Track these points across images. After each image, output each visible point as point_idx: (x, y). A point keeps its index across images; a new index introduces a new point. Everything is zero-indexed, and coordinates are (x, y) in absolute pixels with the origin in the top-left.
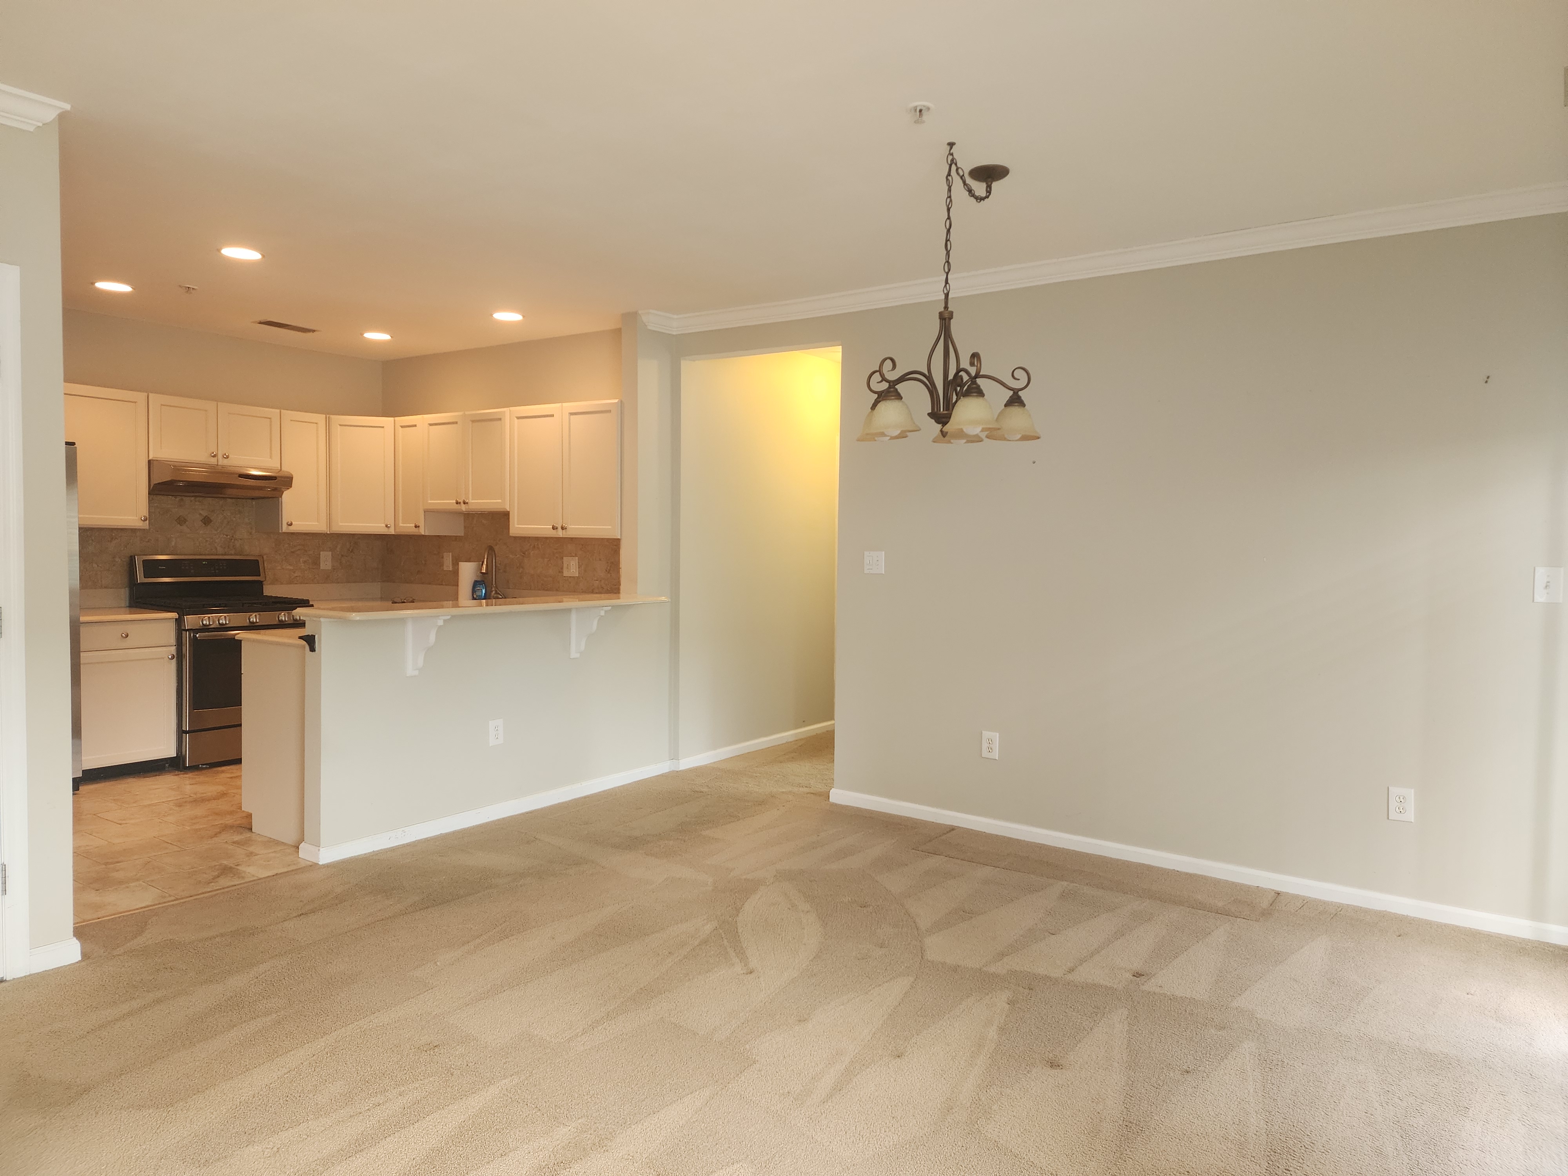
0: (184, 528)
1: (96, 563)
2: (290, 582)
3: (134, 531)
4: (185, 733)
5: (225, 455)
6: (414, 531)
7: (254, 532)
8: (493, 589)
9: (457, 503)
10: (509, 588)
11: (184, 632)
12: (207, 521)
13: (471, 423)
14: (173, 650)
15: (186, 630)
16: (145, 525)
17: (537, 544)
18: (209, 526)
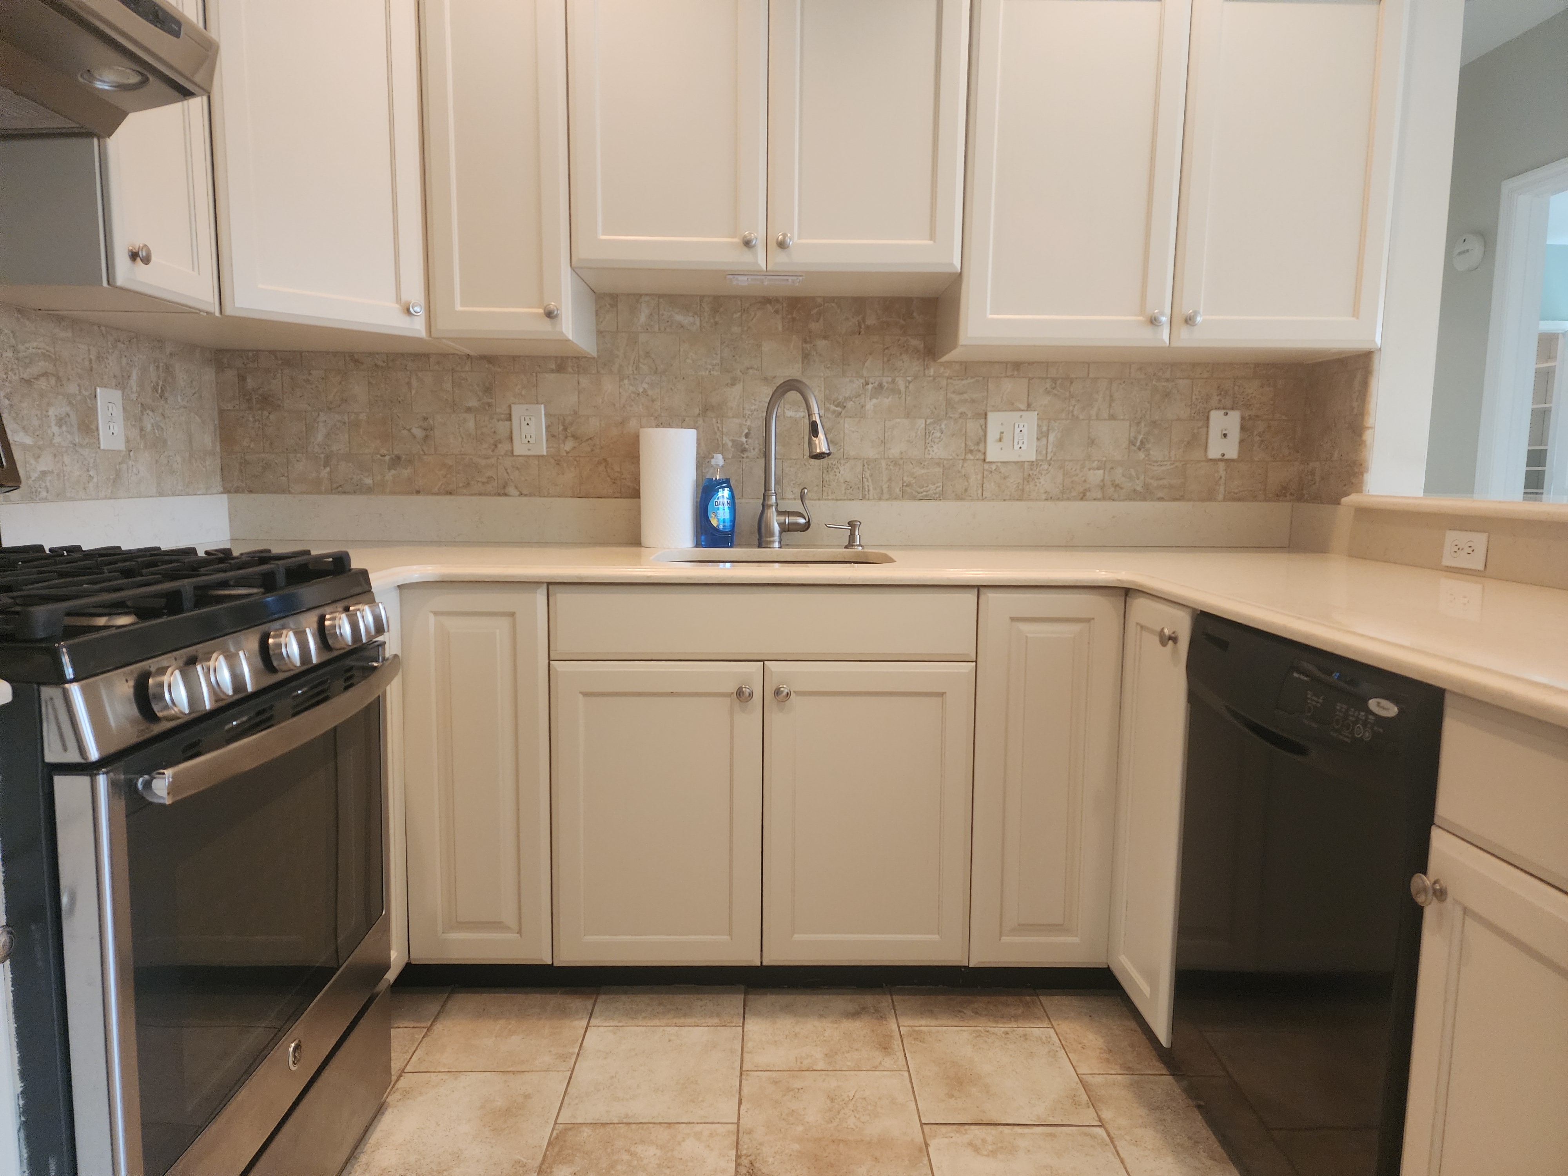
9: (743, 247)
17: (890, 379)
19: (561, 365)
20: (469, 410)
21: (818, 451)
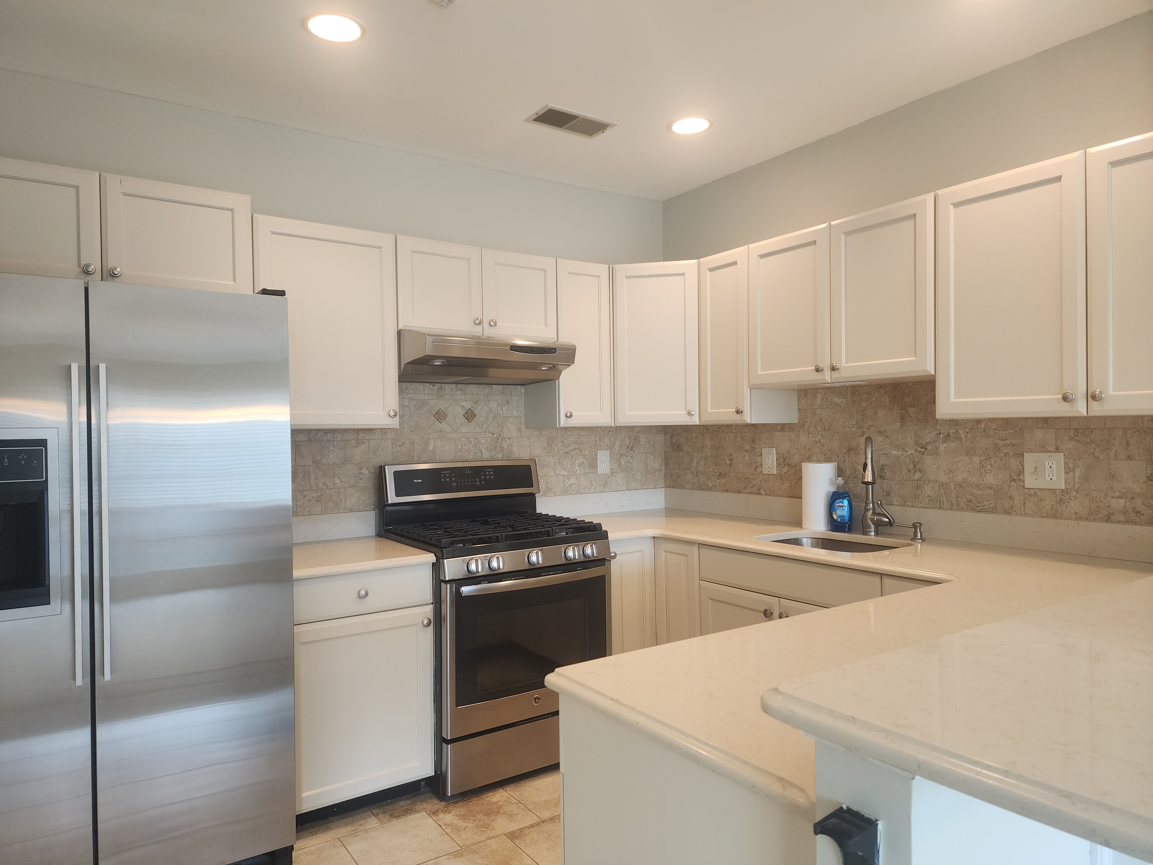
0: (444, 426)
1: (338, 478)
3: (384, 431)
4: (446, 743)
5: (492, 320)
7: (523, 427)
9: (817, 371)
10: (892, 505)
11: (443, 585)
12: (470, 416)
13: (843, 236)
14: (429, 610)
15: (446, 582)
17: (954, 431)
18: (472, 423)
19: (783, 427)
20: (746, 451)
21: (866, 480)
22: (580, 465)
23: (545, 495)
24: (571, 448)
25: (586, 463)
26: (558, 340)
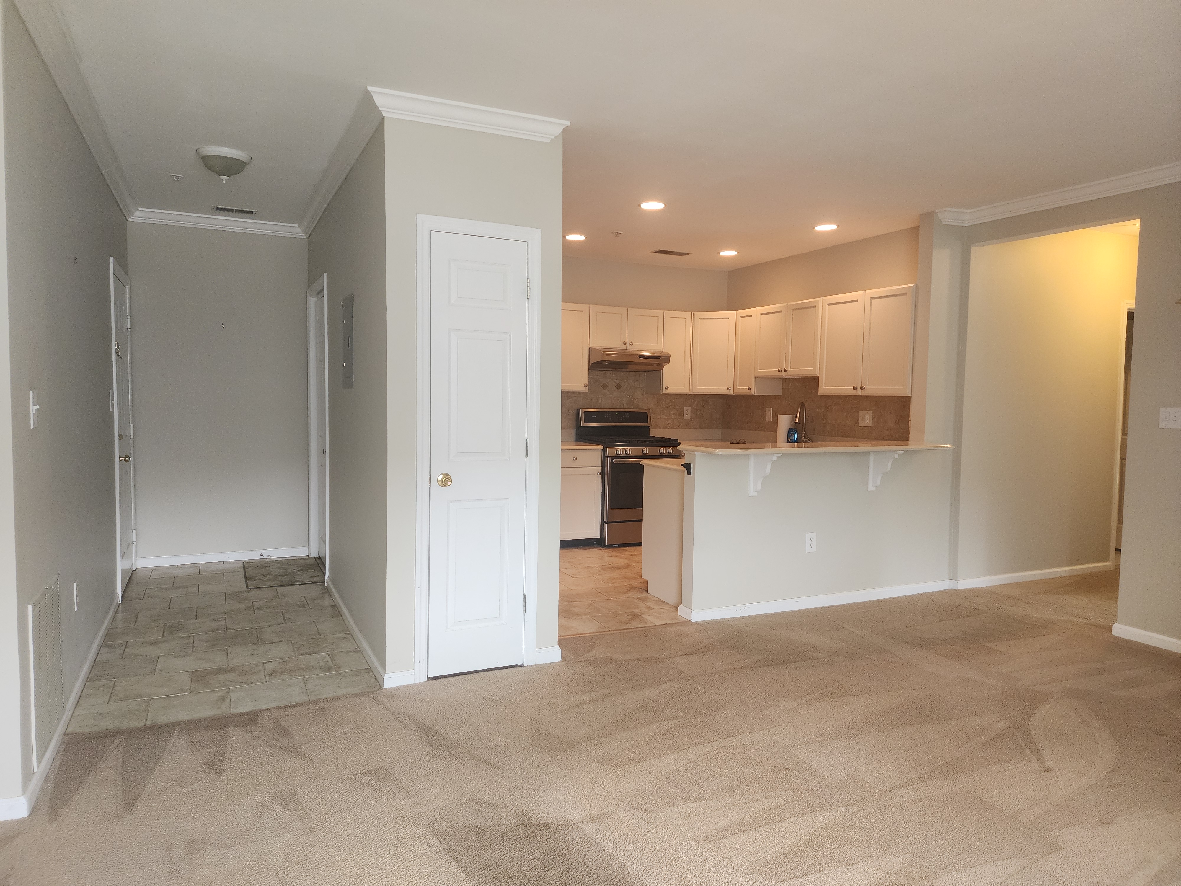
0: (606, 391)
2: (665, 428)
3: (579, 393)
4: (605, 524)
5: (631, 342)
6: (747, 392)
7: (645, 393)
8: (803, 435)
9: (779, 371)
10: (815, 435)
11: (606, 458)
12: (618, 387)
13: (792, 311)
14: (600, 469)
15: (608, 457)
16: (586, 390)
17: (838, 401)
18: (620, 390)
19: (775, 397)
20: (760, 409)
22: (674, 414)
23: (655, 428)
24: (669, 405)
25: (677, 413)
26: (663, 351)
